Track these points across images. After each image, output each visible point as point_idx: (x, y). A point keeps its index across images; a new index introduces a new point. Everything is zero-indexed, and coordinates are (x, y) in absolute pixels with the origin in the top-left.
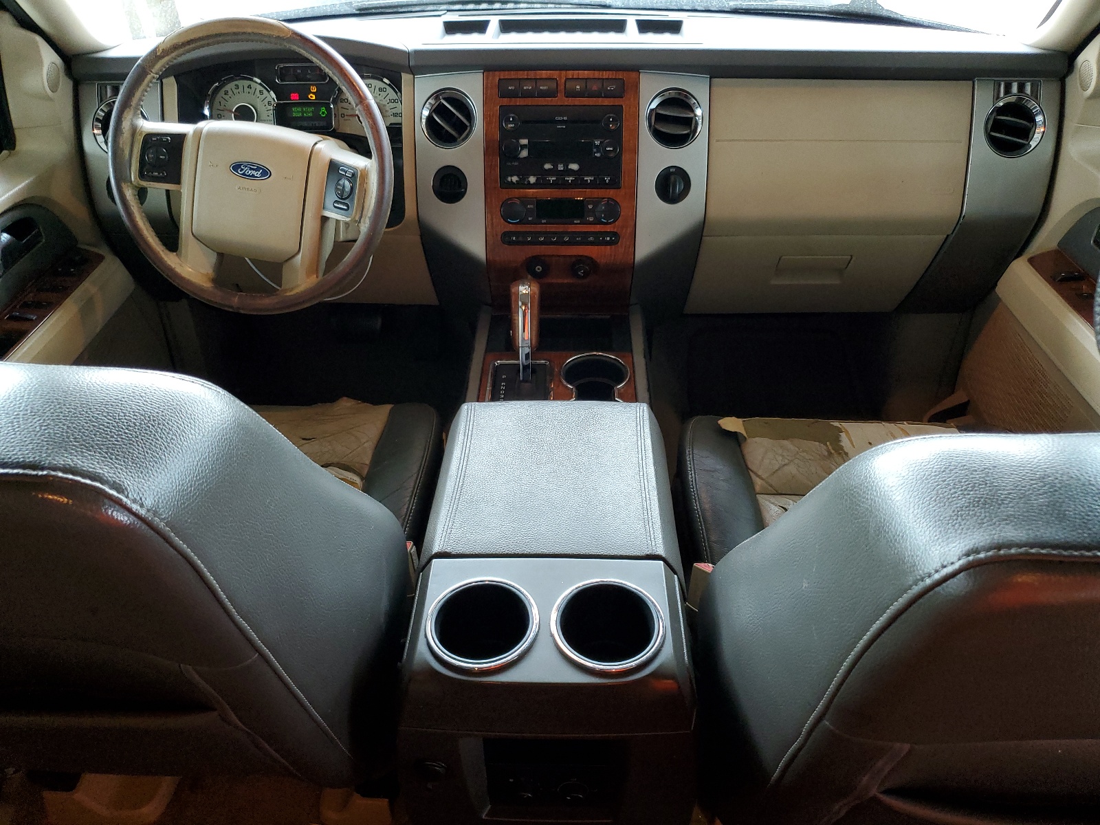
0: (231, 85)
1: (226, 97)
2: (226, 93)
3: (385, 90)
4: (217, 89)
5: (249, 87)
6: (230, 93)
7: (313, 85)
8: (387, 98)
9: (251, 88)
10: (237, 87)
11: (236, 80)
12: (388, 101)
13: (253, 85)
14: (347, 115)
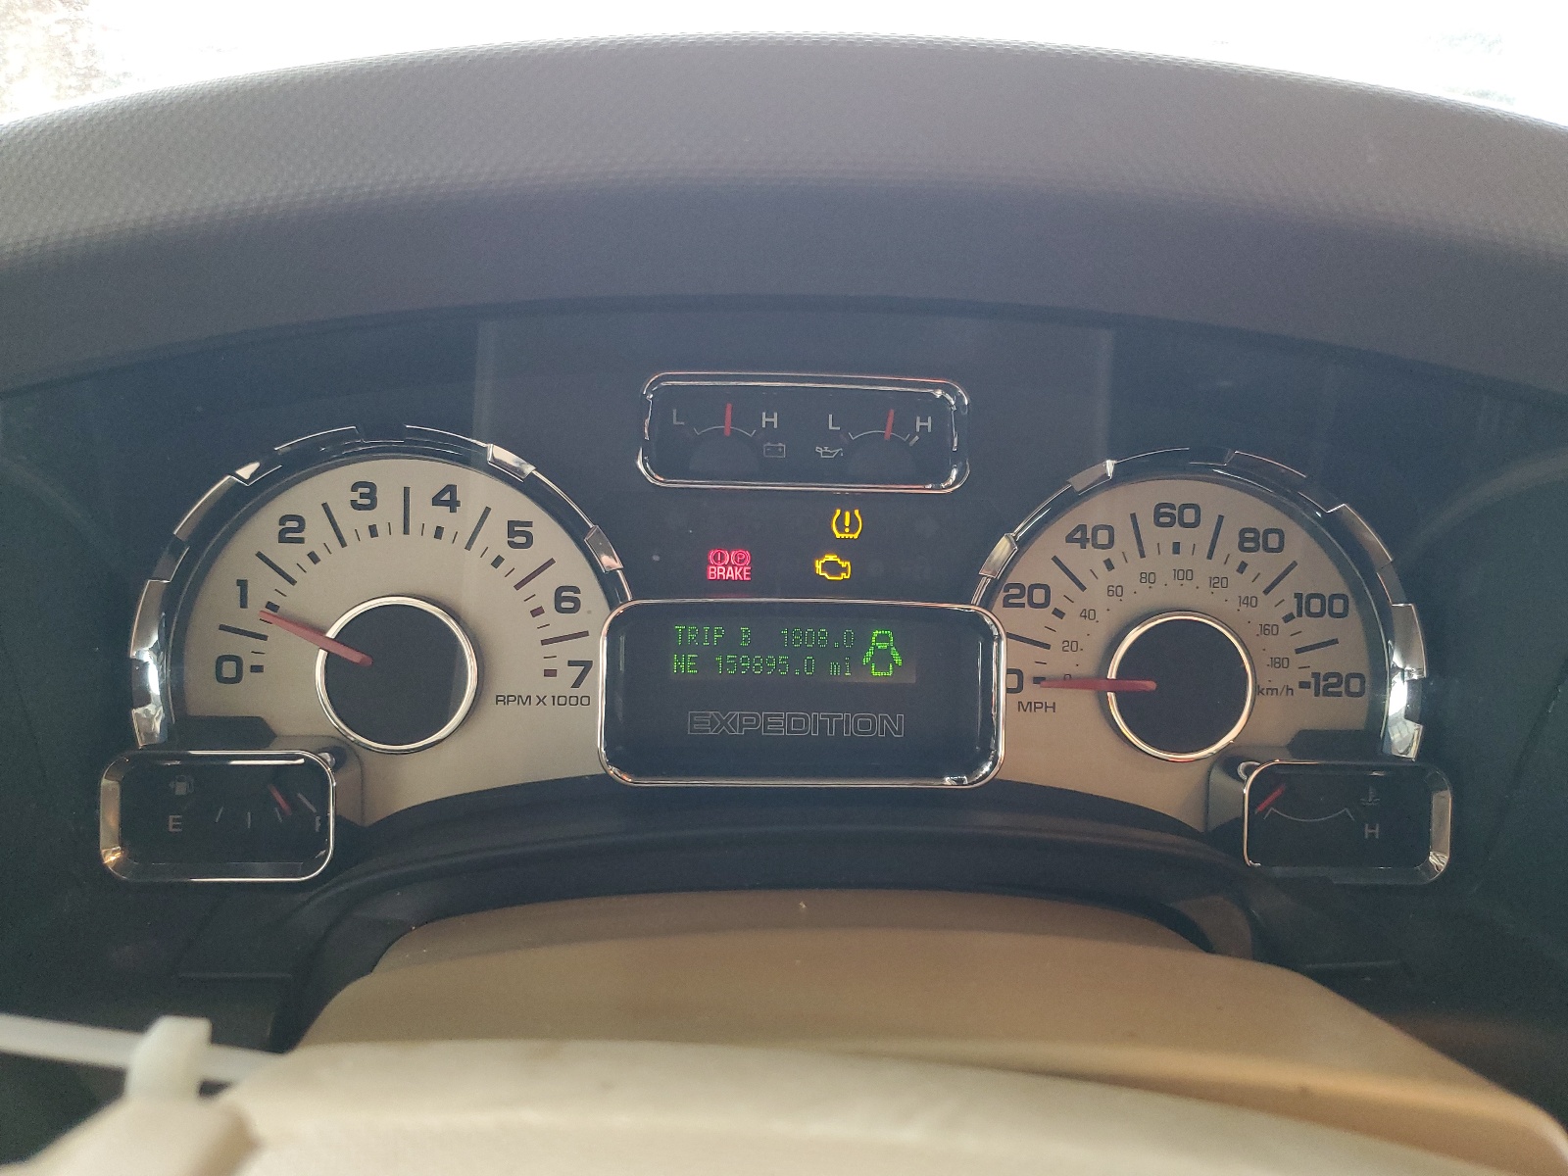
0: (333, 485)
1: (289, 556)
2: (291, 530)
3: (1273, 541)
4: (242, 503)
5: (447, 498)
6: (317, 532)
7: (847, 502)
8: (1285, 591)
9: (453, 504)
10: (367, 496)
11: (371, 454)
12: (1291, 606)
13: (476, 488)
14: (1037, 680)
